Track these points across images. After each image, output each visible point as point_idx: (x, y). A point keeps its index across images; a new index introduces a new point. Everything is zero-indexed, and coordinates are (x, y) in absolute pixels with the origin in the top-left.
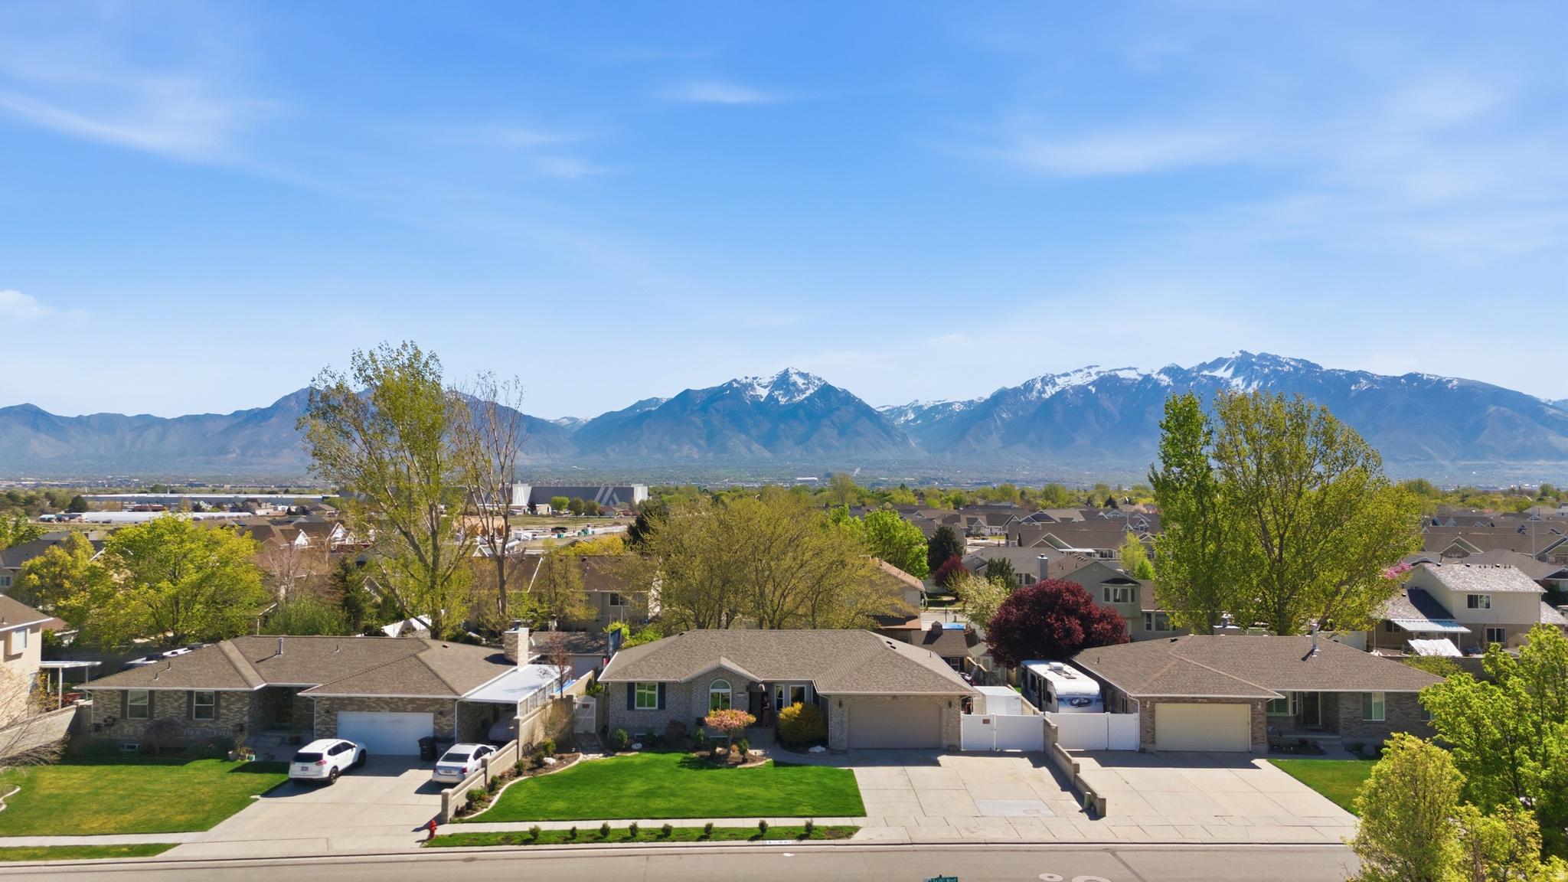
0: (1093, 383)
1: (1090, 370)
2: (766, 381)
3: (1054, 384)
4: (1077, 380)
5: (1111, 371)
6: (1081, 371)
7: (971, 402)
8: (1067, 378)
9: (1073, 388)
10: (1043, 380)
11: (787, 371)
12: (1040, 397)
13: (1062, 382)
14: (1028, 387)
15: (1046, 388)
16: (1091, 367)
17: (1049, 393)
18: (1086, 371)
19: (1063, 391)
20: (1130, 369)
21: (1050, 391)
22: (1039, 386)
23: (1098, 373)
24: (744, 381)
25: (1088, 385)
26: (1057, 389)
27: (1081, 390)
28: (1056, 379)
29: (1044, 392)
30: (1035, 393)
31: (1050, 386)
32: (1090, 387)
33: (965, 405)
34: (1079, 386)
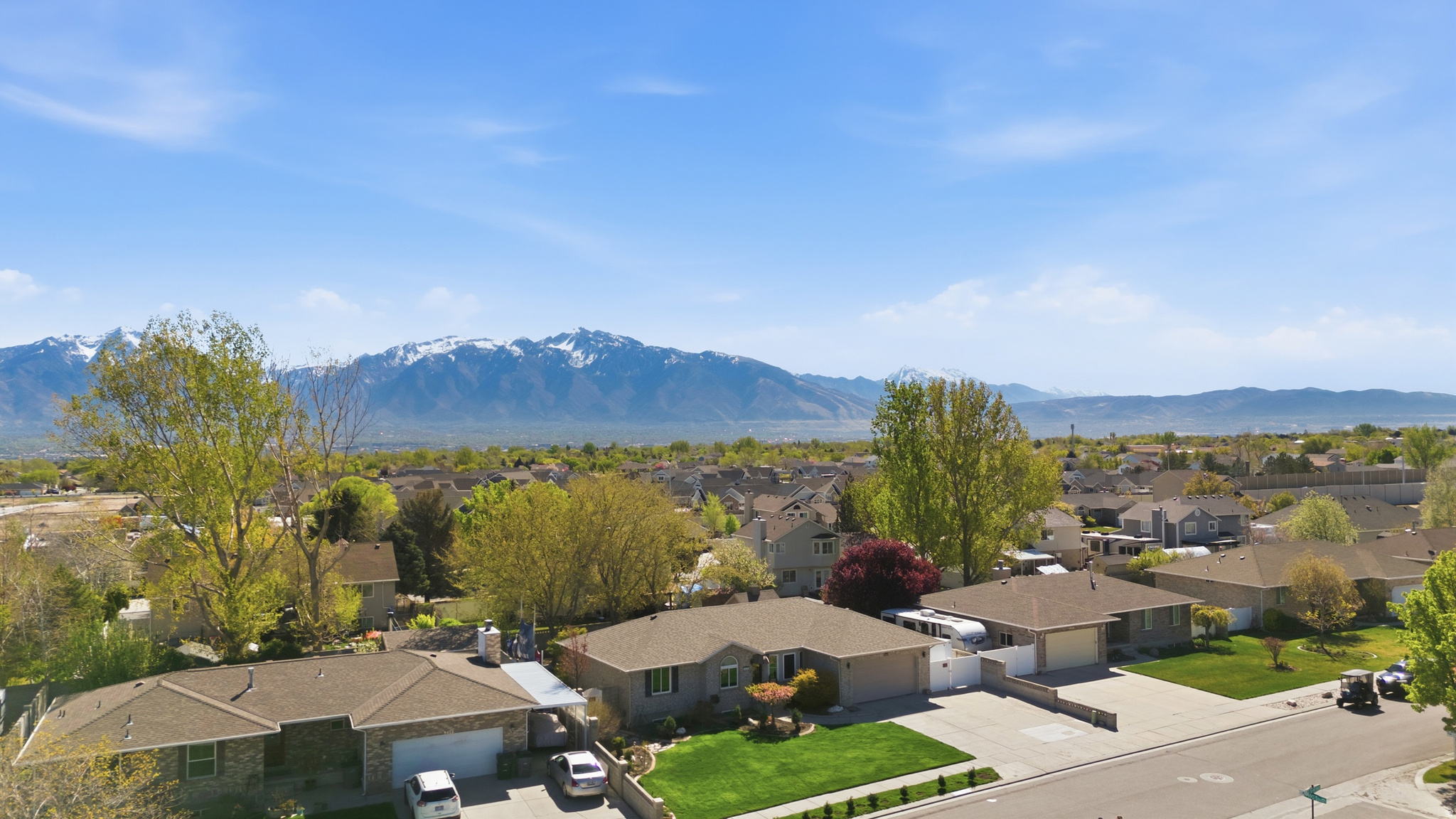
0: (453, 352)
1: (450, 340)
2: (92, 339)
3: (416, 352)
4: (437, 349)
5: (469, 341)
6: (441, 340)
7: (333, 367)
8: (428, 347)
9: (435, 356)
10: (405, 347)
11: (119, 329)
12: (402, 364)
13: (423, 350)
14: (391, 354)
15: (409, 355)
16: (449, 337)
17: (411, 360)
18: (446, 340)
19: (425, 359)
20: (485, 340)
22: (401, 353)
23: (457, 343)
24: (64, 339)
25: (449, 353)
26: (419, 356)
27: (442, 358)
28: (417, 347)
29: (406, 359)
30: (397, 360)
31: (412, 354)
32: (450, 356)
34: (440, 354)
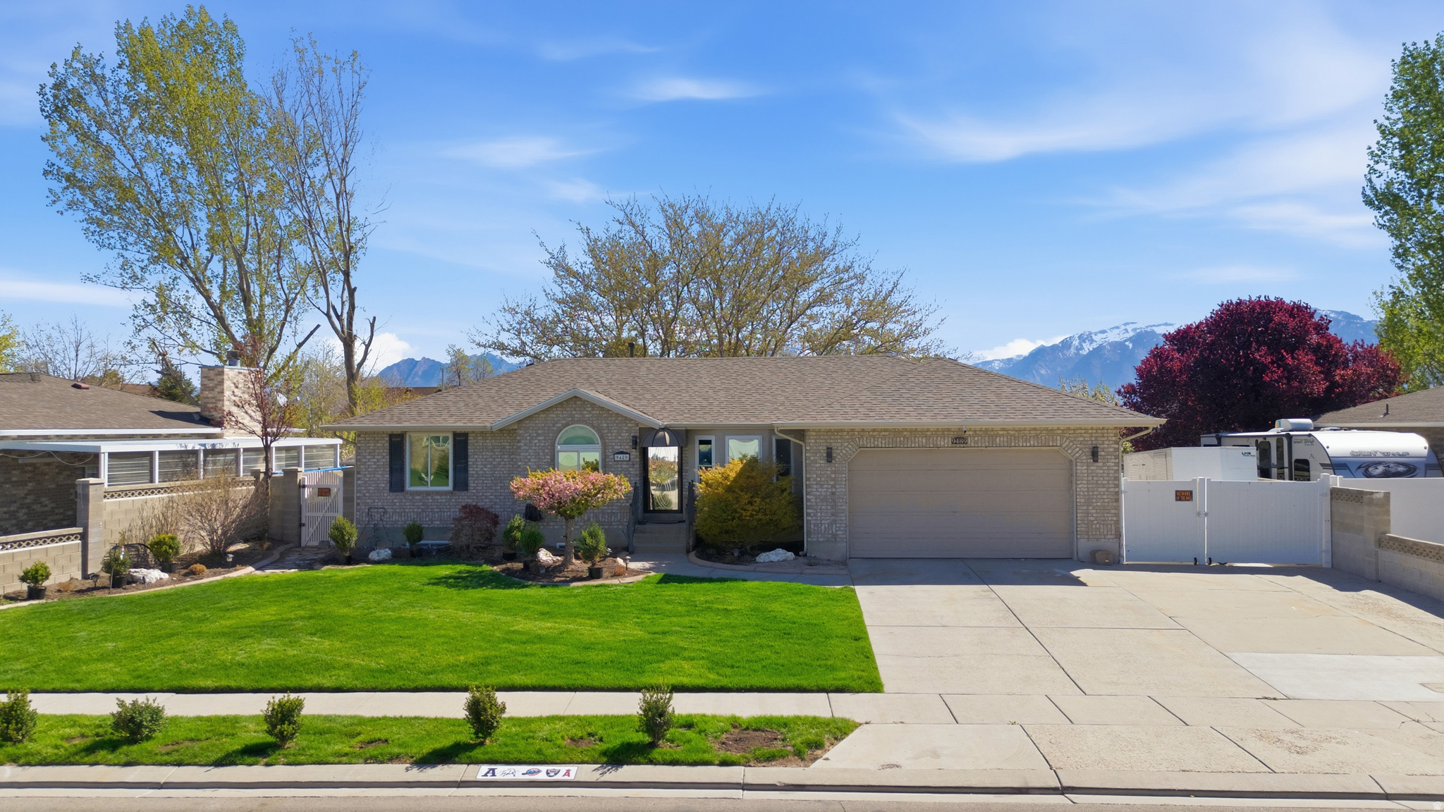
0: (1130, 339)
1: (1127, 327)
3: (1092, 341)
4: (1114, 337)
5: (1147, 327)
6: (1117, 328)
7: (1010, 360)
8: (1104, 336)
9: (1111, 344)
10: (1080, 337)
12: (1077, 354)
13: (1099, 339)
14: (1066, 344)
15: (1084, 345)
16: (1126, 324)
17: (1086, 349)
18: (1123, 327)
19: (1100, 347)
20: (1166, 324)
21: (1088, 348)
22: (1076, 343)
23: (1134, 330)
25: (1126, 341)
26: (1095, 345)
27: (1119, 346)
28: (1093, 336)
29: (1082, 348)
30: (1073, 350)
31: (1088, 343)
32: (1127, 343)
33: (1005, 363)
34: (1116, 342)
